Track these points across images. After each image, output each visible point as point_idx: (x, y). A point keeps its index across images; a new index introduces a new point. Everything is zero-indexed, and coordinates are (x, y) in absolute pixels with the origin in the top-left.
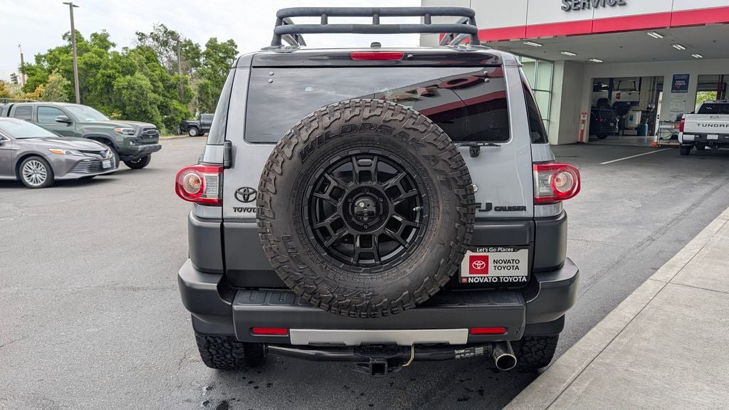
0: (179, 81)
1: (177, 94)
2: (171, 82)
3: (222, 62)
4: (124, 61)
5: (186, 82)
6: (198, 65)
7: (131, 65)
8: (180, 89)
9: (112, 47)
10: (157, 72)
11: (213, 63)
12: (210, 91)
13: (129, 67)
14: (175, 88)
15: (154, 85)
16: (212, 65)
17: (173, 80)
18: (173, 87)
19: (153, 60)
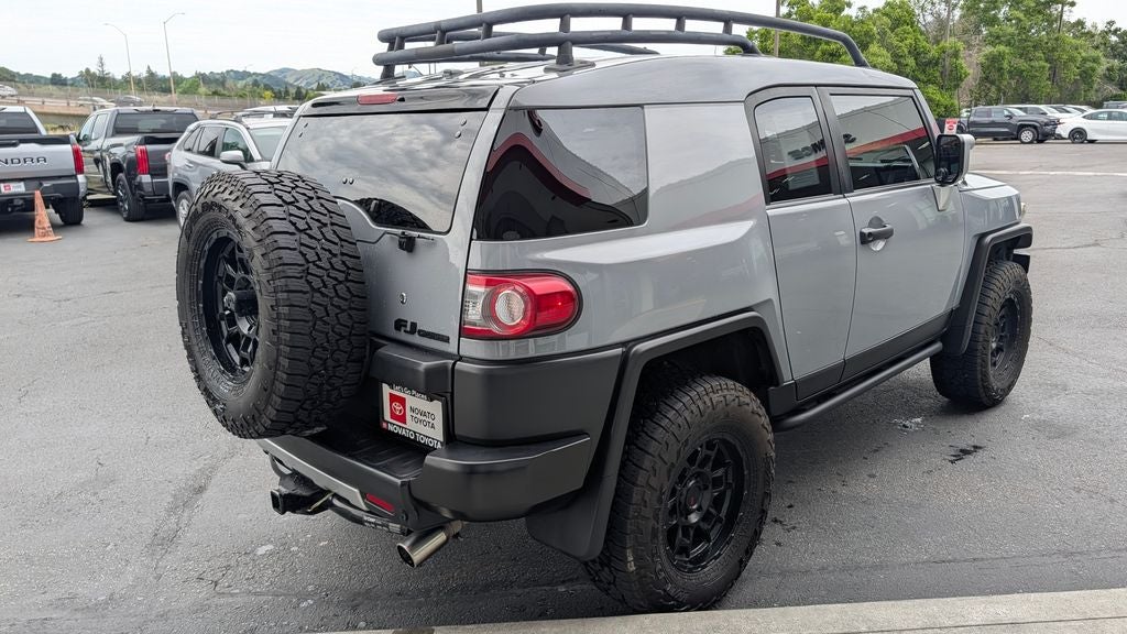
0: (944, 52)
1: (938, 74)
2: (930, 55)
3: (1039, 12)
4: (857, 28)
5: (956, 55)
6: (993, 21)
7: (867, 34)
8: (943, 67)
9: (846, 8)
10: (907, 42)
11: (1021, 15)
12: (1005, 65)
13: (863, 38)
14: (937, 64)
15: (899, 63)
16: (1017, 18)
17: (934, 52)
18: (935, 63)
19: (905, 21)
